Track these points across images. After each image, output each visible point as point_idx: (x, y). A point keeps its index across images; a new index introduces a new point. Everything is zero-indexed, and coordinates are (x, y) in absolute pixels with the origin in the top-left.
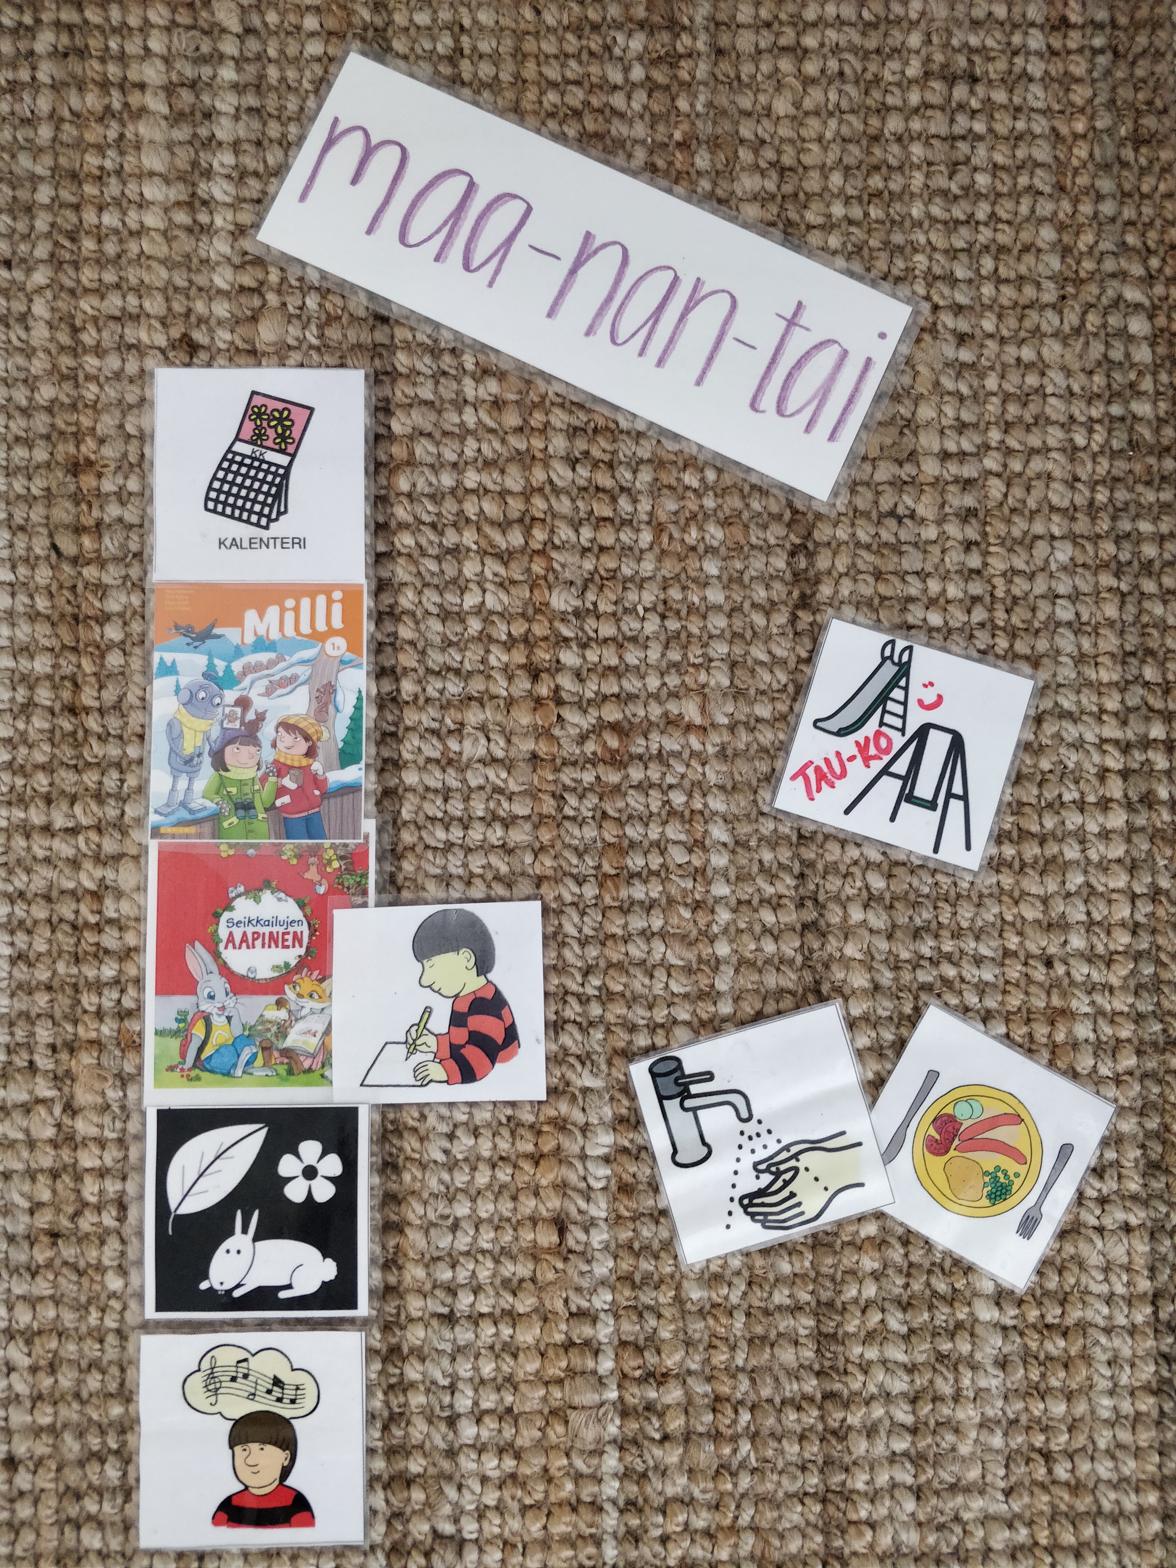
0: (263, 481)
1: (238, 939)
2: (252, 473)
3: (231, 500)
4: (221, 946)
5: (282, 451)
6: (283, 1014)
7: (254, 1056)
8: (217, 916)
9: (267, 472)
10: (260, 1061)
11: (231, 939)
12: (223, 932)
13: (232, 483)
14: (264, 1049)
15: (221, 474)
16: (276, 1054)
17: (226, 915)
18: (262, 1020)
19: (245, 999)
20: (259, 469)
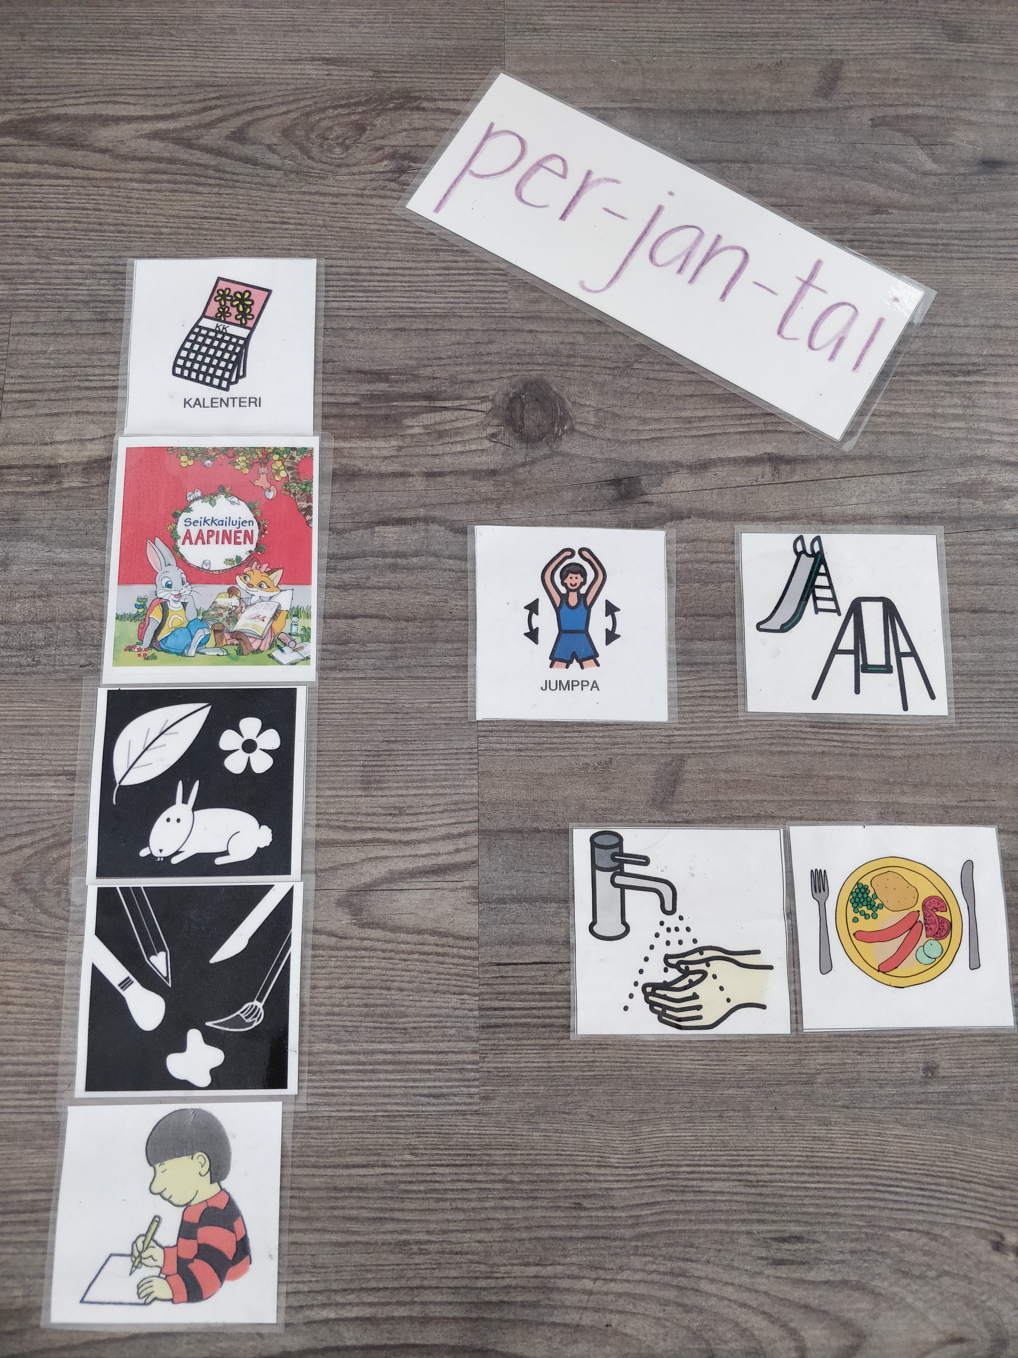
0: (225, 350)
1: (194, 536)
2: (216, 343)
3: (196, 366)
4: (179, 542)
5: (242, 326)
6: (234, 601)
7: (207, 638)
8: (176, 516)
9: (229, 343)
11: (188, 536)
12: (181, 530)
13: (198, 353)
15: (188, 345)
16: (227, 636)
17: (184, 516)
18: (215, 606)
20: (221, 341)
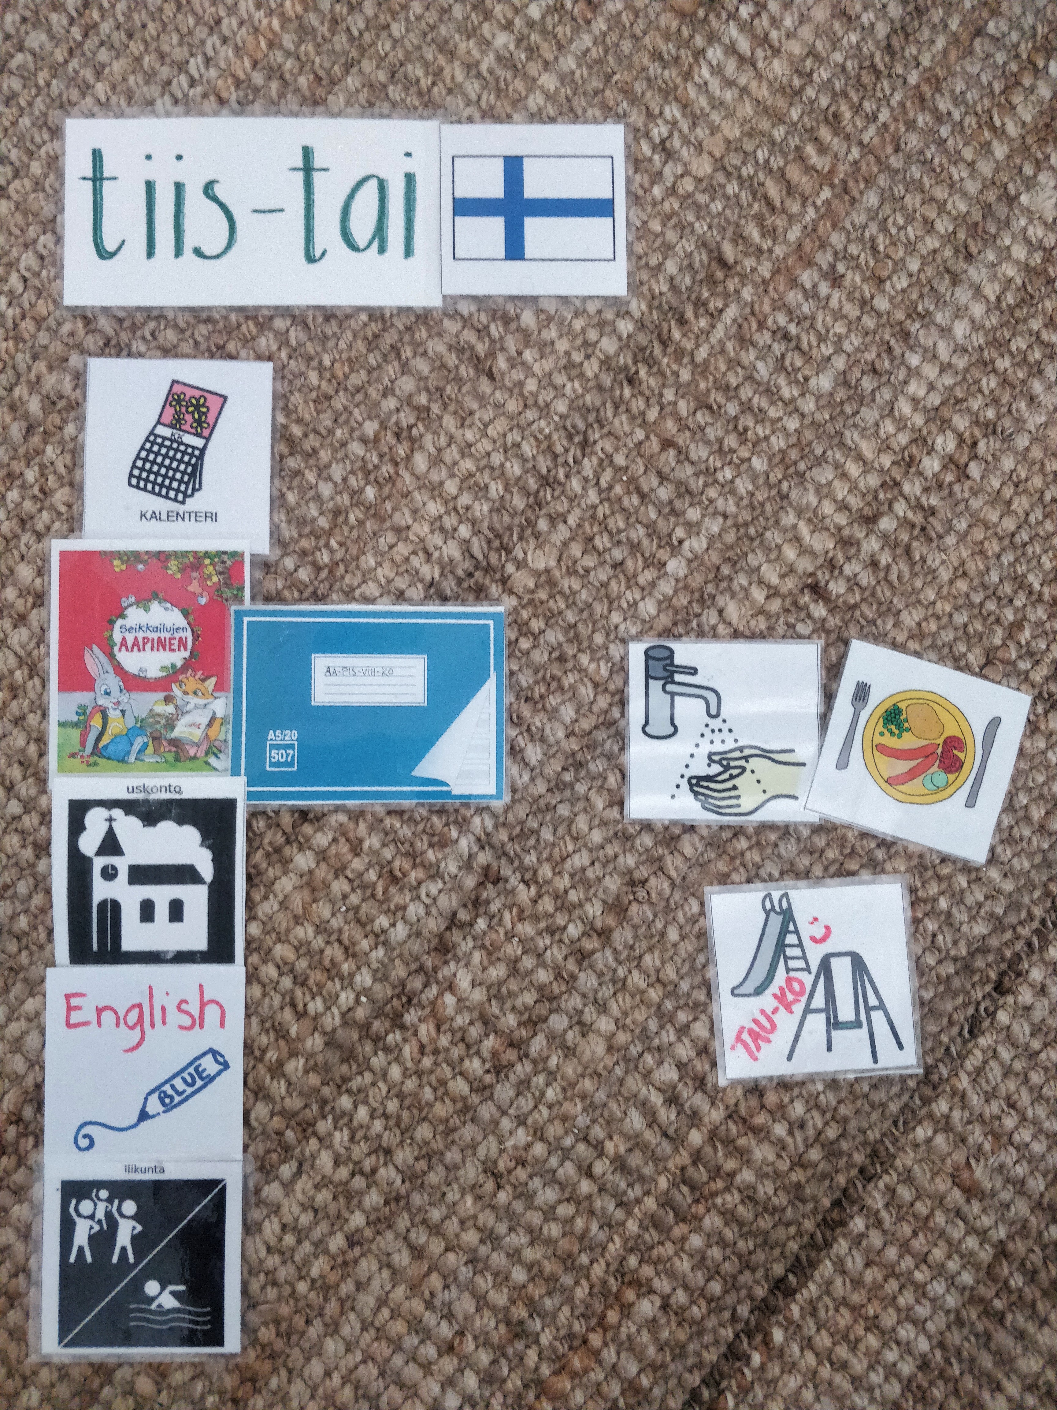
0: (181, 461)
1: (130, 642)
2: (171, 453)
3: (152, 477)
4: (116, 649)
5: (198, 435)
7: (146, 745)
8: (112, 623)
9: (184, 453)
10: (150, 749)
11: (124, 642)
12: (117, 636)
13: (153, 463)
14: (154, 739)
15: (143, 454)
16: (165, 743)
17: (119, 622)
18: (152, 714)
19: (137, 696)
20: (177, 450)
